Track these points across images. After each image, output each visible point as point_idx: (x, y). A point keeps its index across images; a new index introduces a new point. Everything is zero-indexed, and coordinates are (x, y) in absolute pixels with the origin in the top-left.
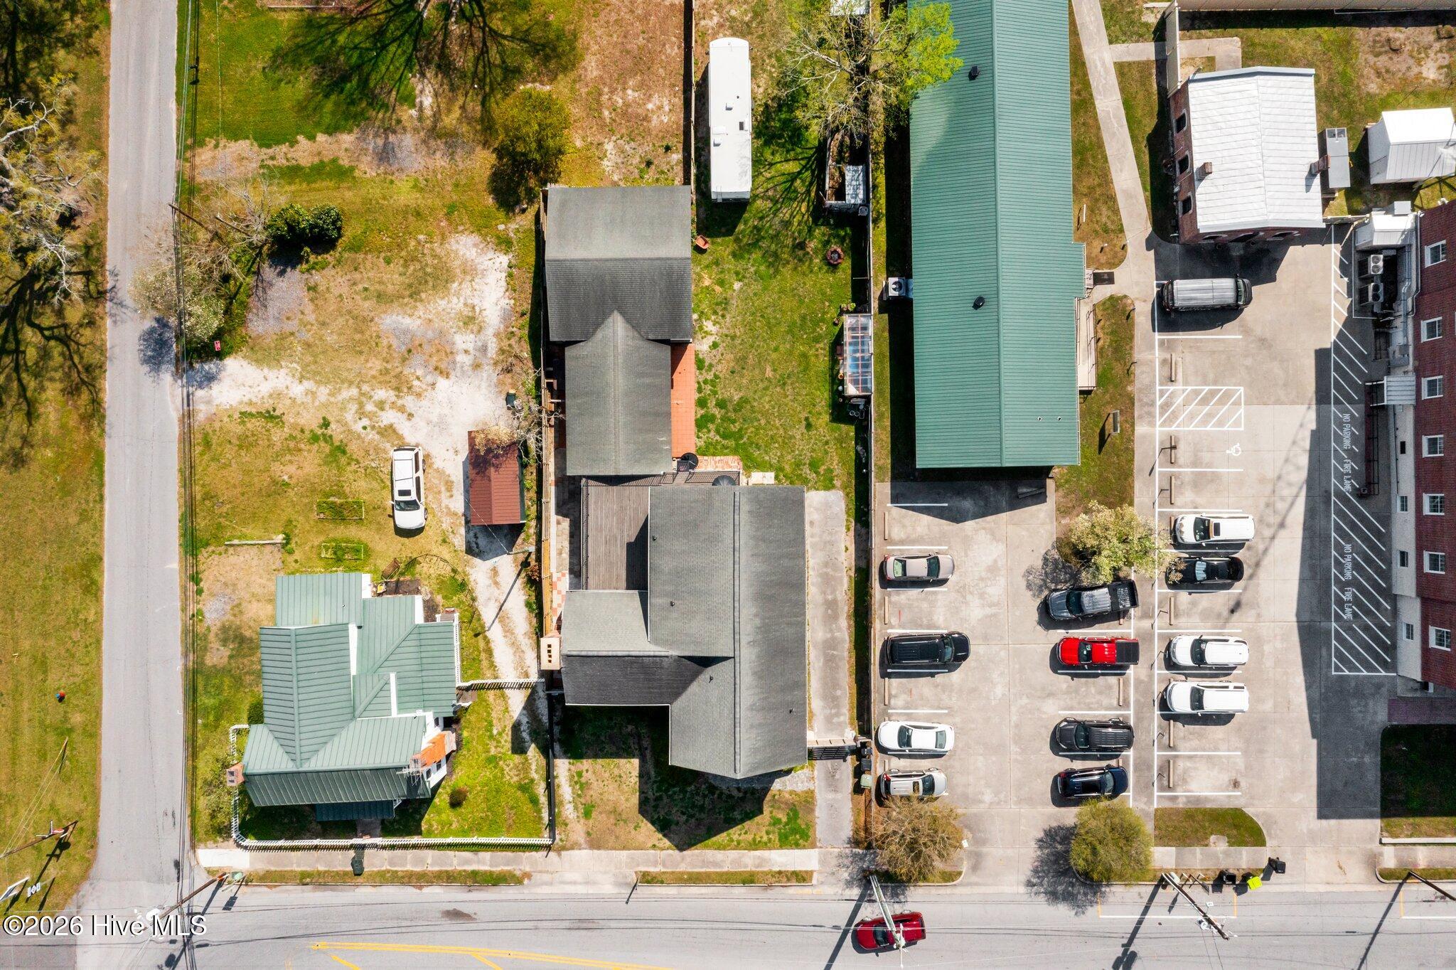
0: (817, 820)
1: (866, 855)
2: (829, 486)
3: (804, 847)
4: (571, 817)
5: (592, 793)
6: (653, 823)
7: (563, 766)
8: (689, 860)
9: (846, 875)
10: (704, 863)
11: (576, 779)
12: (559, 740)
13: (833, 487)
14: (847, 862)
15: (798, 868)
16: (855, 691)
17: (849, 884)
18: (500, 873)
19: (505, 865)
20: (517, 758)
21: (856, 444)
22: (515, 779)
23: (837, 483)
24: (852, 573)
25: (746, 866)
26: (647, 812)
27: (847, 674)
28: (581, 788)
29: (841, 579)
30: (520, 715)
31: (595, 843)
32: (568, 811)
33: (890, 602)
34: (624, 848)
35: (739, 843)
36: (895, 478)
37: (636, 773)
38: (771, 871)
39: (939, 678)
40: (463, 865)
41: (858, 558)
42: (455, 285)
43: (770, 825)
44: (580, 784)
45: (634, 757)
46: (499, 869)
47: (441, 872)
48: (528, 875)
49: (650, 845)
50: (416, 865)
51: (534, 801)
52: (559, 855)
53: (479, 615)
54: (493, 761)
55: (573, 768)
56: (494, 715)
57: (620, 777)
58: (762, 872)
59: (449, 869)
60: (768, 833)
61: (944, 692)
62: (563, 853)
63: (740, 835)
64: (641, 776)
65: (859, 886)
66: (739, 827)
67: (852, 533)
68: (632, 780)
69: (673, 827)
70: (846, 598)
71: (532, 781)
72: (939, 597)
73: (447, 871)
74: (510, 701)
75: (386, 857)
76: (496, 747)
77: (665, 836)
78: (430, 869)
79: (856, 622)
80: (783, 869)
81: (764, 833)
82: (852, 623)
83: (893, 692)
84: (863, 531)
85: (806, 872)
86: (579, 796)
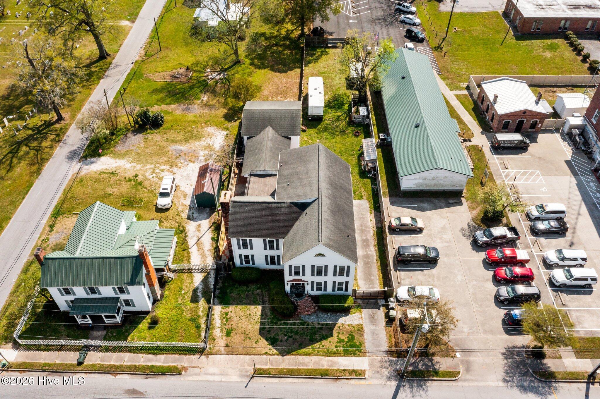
0: (366, 341)
1: (398, 361)
2: (361, 198)
3: (359, 356)
4: (218, 336)
5: (232, 323)
6: (267, 340)
7: (218, 310)
8: (287, 361)
9: (386, 373)
10: (297, 363)
11: (224, 316)
12: (218, 297)
13: (363, 199)
14: (387, 365)
15: (356, 368)
16: (381, 277)
17: (389, 378)
18: (168, 367)
19: (172, 362)
20: (192, 305)
21: (372, 185)
22: (189, 315)
23: (364, 197)
24: (375, 229)
25: (323, 366)
26: (264, 334)
27: (377, 269)
28: (227, 321)
29: (369, 231)
30: (200, 284)
31: (230, 350)
32: (217, 332)
33: (395, 240)
34: (248, 354)
35: (318, 352)
36: (390, 196)
37: (259, 313)
38: (338, 370)
39: (426, 272)
40: (146, 362)
41: (376, 223)
42: (204, 139)
43: (337, 342)
44: (226, 318)
45: (259, 304)
46: (168, 365)
47: (131, 365)
48: (185, 369)
49: (264, 352)
50: (117, 362)
51: (198, 327)
52: (207, 358)
53: (187, 242)
54: (178, 307)
55: (223, 310)
56: (184, 284)
57: (250, 315)
58: (333, 370)
59: (137, 364)
60: (336, 347)
61: (430, 278)
62: (210, 356)
63: (319, 347)
64: (262, 315)
65: (396, 380)
66: (319, 343)
67: (373, 214)
68: (256, 317)
69: (279, 343)
70: (373, 238)
71: (199, 316)
72: (419, 238)
73: (135, 366)
74: (194, 279)
75: (100, 356)
76: (182, 300)
77: (273, 347)
78: (125, 364)
79: (378, 248)
80: (346, 368)
81: (334, 347)
82: (377, 248)
83: (402, 278)
84: (378, 214)
85: (361, 371)
86: (225, 324)
